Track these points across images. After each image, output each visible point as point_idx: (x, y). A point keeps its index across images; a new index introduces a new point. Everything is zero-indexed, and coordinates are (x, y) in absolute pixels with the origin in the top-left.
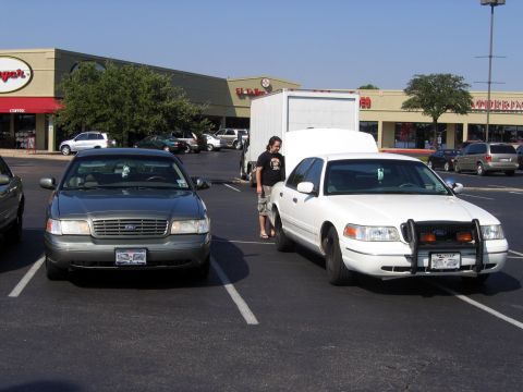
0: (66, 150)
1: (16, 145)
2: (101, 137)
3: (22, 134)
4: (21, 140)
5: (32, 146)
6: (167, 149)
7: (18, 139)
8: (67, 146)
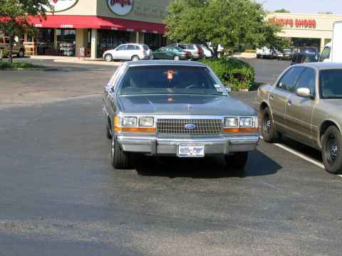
0: (108, 58)
1: (60, 53)
2: (138, 48)
3: (65, 45)
4: (64, 49)
5: (83, 54)
6: (177, 58)
7: (61, 49)
8: (110, 54)
